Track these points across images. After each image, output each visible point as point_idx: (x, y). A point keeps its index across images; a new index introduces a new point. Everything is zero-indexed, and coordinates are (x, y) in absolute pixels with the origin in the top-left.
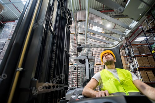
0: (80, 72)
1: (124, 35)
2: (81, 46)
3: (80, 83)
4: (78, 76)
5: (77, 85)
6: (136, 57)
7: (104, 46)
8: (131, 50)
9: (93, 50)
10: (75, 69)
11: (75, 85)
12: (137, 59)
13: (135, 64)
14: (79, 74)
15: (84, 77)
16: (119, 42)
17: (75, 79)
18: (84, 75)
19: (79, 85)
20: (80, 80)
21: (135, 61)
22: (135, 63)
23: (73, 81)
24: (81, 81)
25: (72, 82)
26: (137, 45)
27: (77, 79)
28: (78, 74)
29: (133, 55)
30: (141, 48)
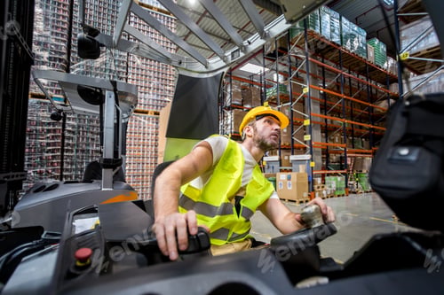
0: (73, 126)
1: (246, 47)
2: (97, 38)
3: (72, 164)
4: (66, 141)
5: (62, 170)
6: (233, 108)
7: (180, 63)
8: (229, 90)
9: (131, 64)
10: (55, 117)
11: (54, 170)
12: (235, 115)
13: (227, 125)
14: (71, 135)
15: (88, 145)
16: (224, 64)
17: (53, 151)
18: (88, 139)
19: (67, 170)
20: (74, 154)
21: (229, 117)
22: (229, 122)
23: (46, 155)
24: (78, 157)
25: (41, 158)
26: (243, 80)
27: (63, 151)
28: (67, 134)
29: (228, 104)
30: (248, 90)
